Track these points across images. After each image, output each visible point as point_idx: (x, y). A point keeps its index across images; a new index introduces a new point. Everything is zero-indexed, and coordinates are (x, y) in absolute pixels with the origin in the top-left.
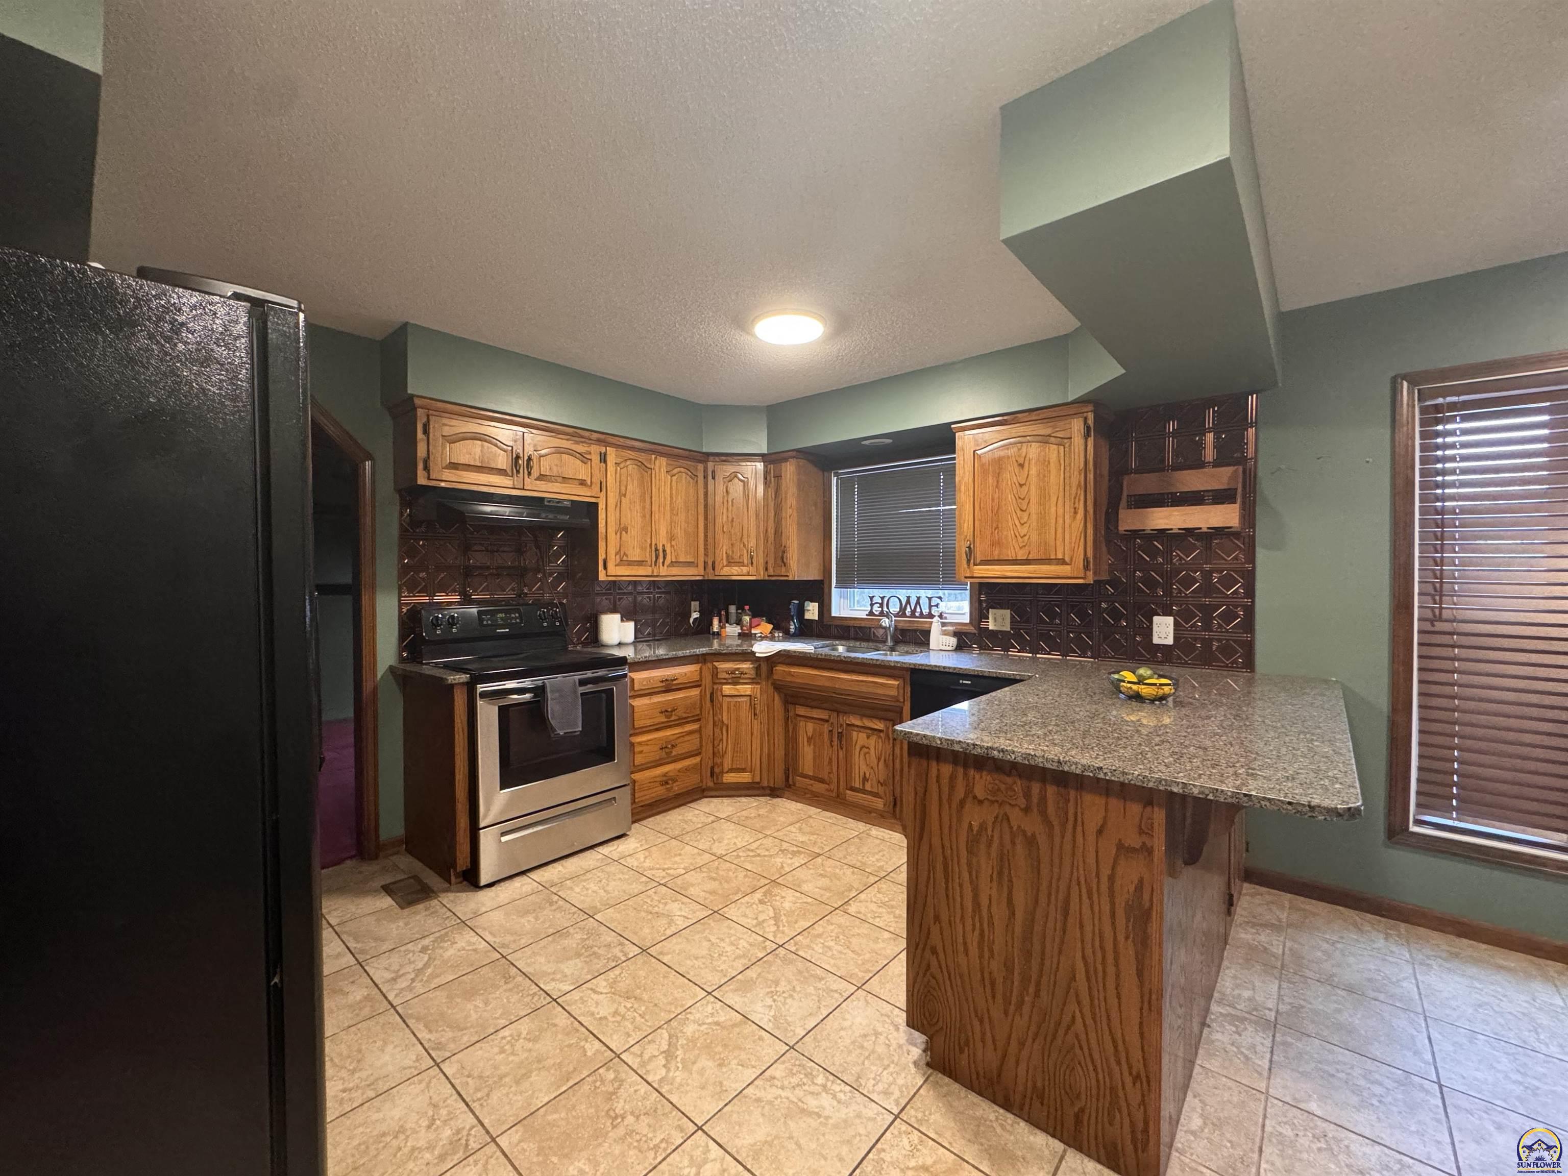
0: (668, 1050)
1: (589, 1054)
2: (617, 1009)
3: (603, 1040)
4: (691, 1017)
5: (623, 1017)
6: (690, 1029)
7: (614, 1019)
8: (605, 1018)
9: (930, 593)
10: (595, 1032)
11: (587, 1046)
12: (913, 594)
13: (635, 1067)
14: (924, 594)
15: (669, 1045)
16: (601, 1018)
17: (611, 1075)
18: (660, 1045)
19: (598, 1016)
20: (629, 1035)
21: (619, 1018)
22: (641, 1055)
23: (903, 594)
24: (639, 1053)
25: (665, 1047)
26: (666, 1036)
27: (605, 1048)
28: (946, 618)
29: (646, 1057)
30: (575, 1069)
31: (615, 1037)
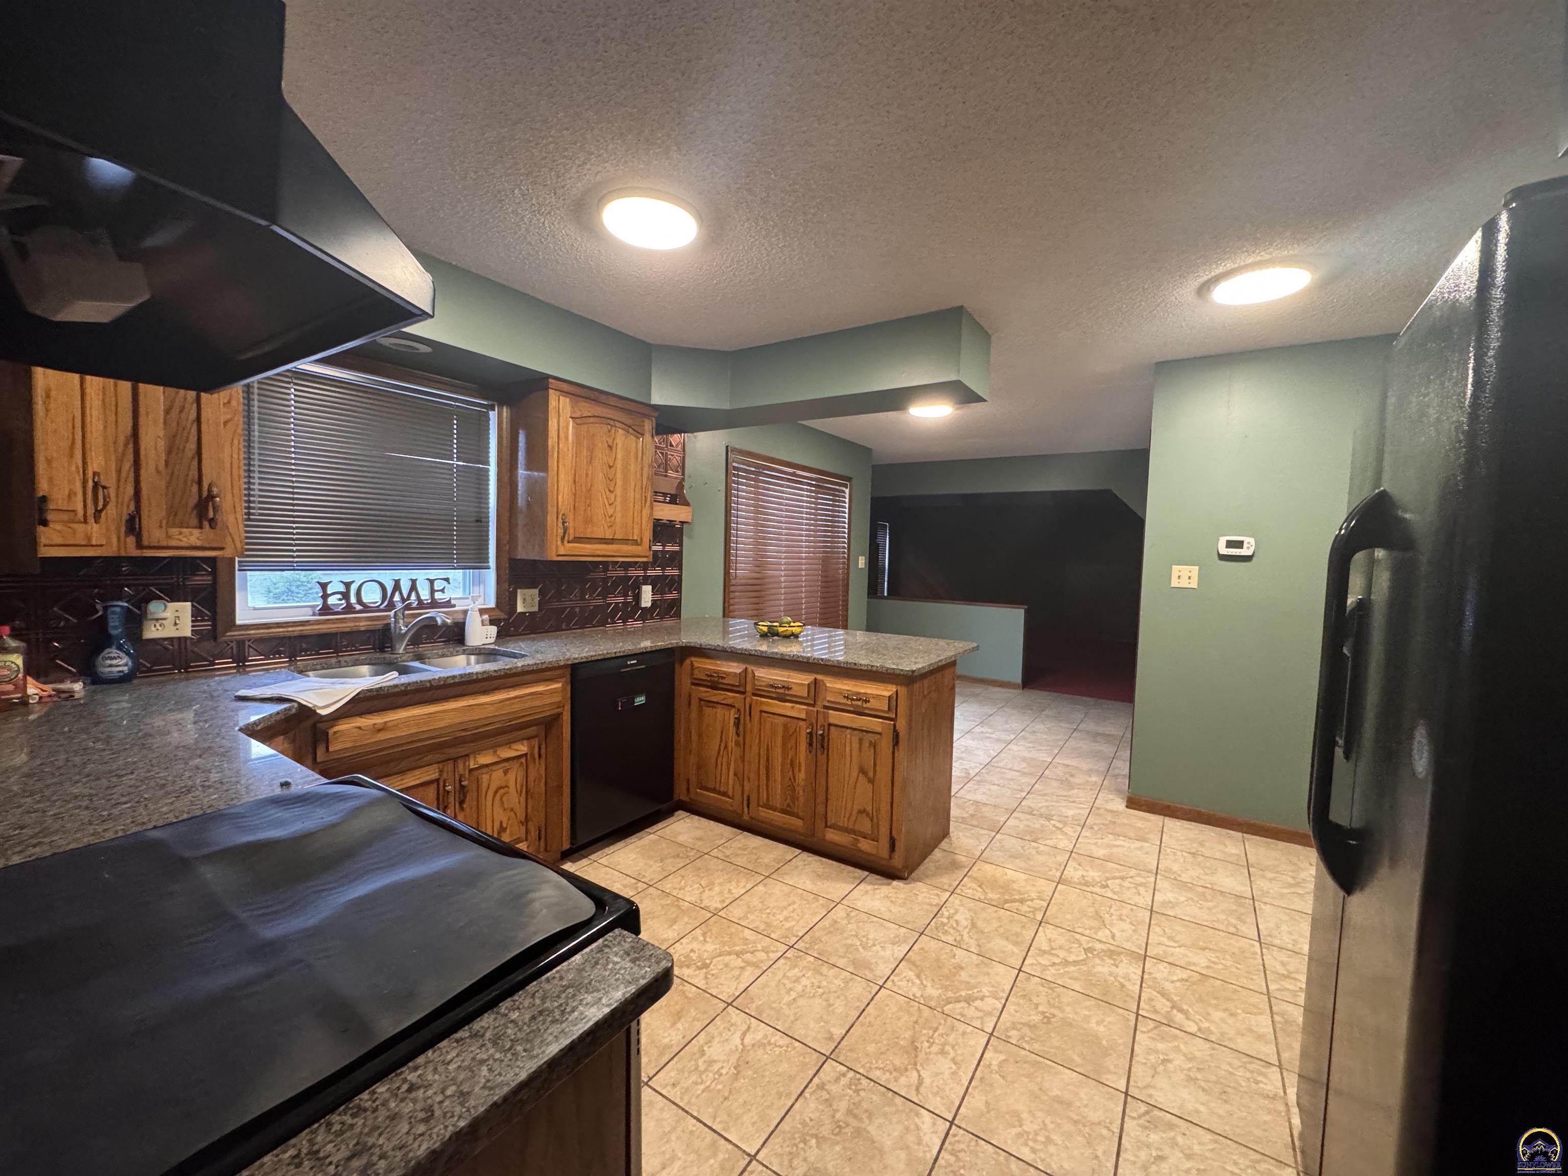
0: (965, 1001)
1: (1002, 1057)
2: (937, 1054)
3: (981, 1052)
4: (918, 994)
5: (944, 1045)
6: (932, 991)
7: (952, 1051)
8: (953, 1060)
9: (433, 574)
10: (976, 1062)
11: (995, 1062)
12: (405, 576)
13: (995, 1019)
14: (422, 576)
15: (959, 1001)
16: (955, 1063)
17: (1013, 1033)
18: (963, 1008)
19: (954, 1067)
20: (964, 1033)
21: (948, 1048)
22: (981, 1018)
23: (387, 577)
24: (979, 1021)
25: (963, 1004)
26: (950, 1006)
27: (989, 1047)
28: (454, 606)
29: (980, 1014)
30: (1025, 1062)
31: (972, 1043)
